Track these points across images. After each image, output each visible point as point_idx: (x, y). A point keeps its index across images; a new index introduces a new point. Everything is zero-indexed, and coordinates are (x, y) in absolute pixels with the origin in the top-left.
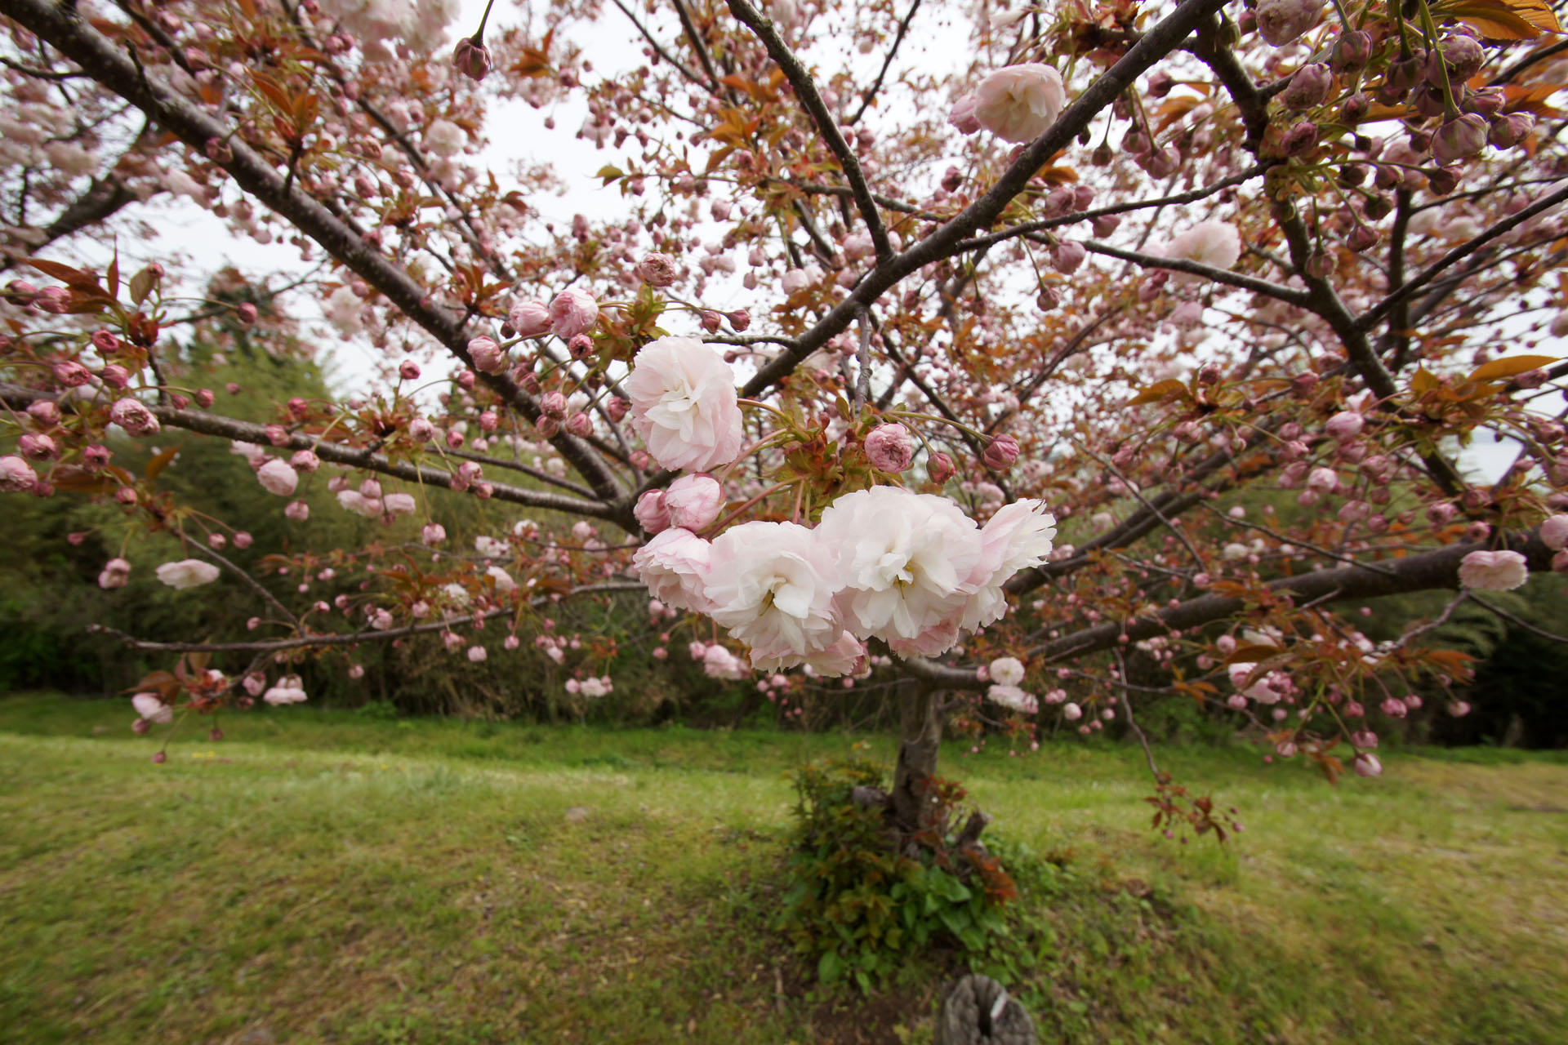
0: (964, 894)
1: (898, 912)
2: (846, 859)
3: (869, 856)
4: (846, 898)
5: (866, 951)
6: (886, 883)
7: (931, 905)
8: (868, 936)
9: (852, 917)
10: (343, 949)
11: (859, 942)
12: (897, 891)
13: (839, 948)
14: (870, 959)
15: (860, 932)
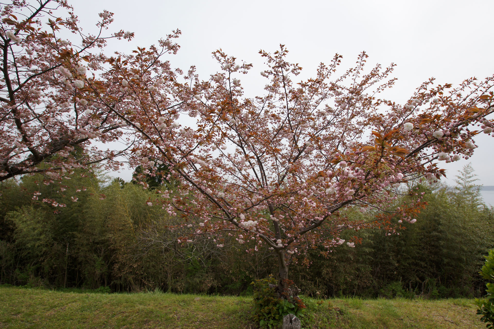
0: (293, 306)
1: (278, 310)
2: (266, 299)
3: (272, 298)
4: (266, 308)
5: (270, 319)
6: (275, 304)
7: (285, 308)
8: (271, 316)
9: (267, 311)
10: (144, 325)
11: (269, 318)
12: (278, 306)
13: (265, 319)
14: (271, 321)
15: (269, 315)
